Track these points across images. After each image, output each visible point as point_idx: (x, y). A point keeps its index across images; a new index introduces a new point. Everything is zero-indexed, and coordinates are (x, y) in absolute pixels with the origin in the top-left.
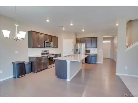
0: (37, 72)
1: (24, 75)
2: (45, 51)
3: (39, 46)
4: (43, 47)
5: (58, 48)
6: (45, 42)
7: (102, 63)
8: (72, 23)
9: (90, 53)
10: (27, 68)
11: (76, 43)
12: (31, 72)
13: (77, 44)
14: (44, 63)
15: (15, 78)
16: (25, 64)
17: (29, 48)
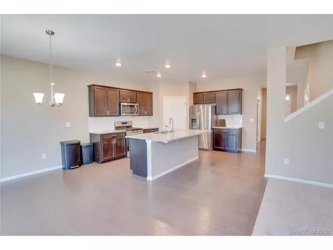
0: (102, 163)
1: (80, 166)
2: (123, 123)
3: (108, 113)
4: (118, 114)
5: (152, 115)
6: (122, 104)
7: (255, 151)
8: (169, 64)
9: (225, 126)
10: (86, 154)
11: (195, 104)
12: (94, 161)
14: (117, 147)
15: (64, 169)
16: (81, 147)
17: (90, 116)
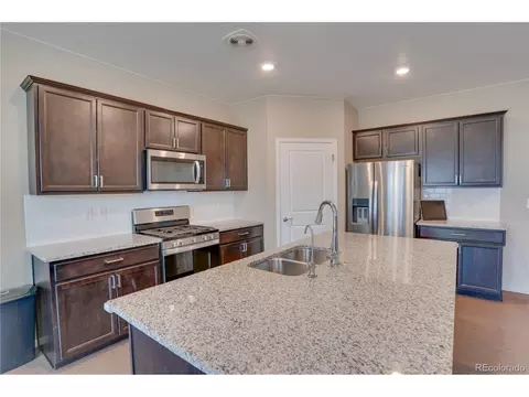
2: (159, 214)
3: (98, 181)
13: (361, 164)
